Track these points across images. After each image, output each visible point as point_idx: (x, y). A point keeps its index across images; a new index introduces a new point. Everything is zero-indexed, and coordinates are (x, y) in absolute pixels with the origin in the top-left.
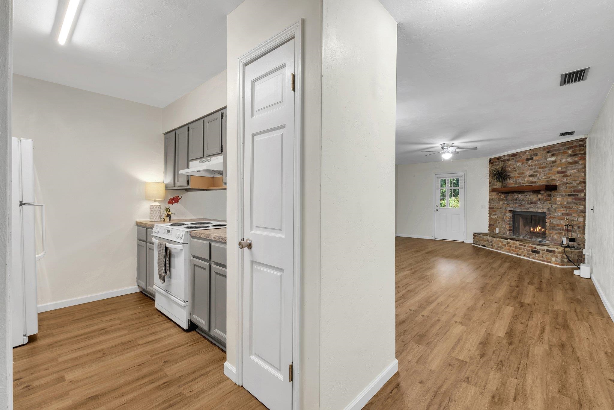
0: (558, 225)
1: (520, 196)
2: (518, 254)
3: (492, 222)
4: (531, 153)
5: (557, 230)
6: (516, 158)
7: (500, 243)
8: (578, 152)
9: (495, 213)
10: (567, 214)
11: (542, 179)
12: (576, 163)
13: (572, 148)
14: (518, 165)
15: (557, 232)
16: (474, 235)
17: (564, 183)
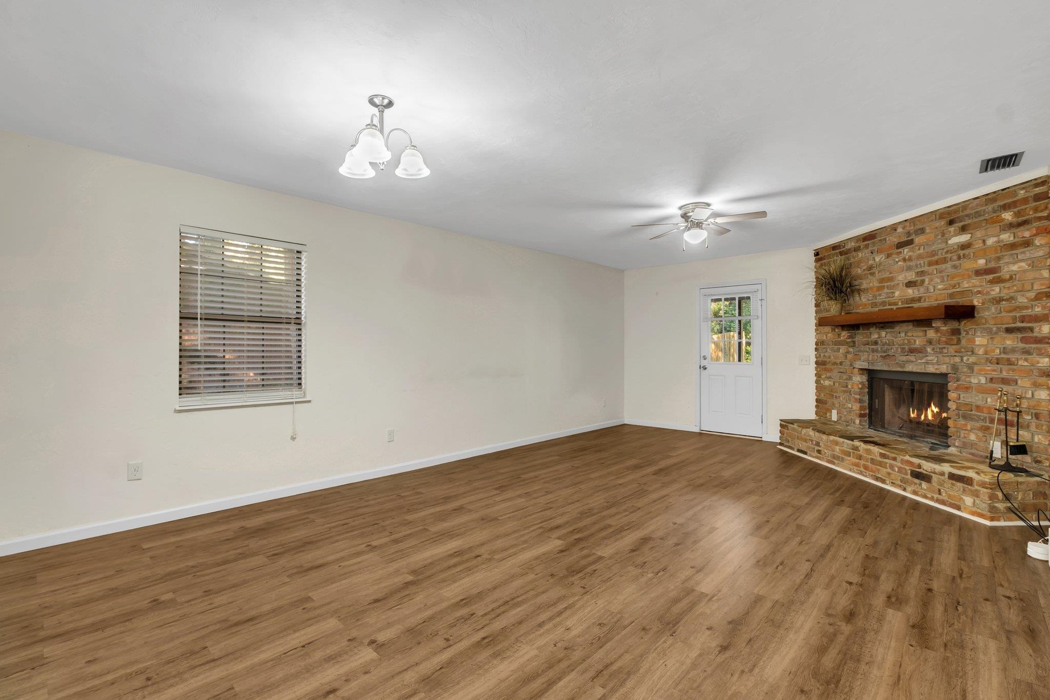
0: (978, 408)
1: (883, 333)
2: (877, 479)
3: (822, 395)
4: (908, 228)
5: (977, 421)
6: (873, 243)
7: (838, 447)
8: (1033, 216)
9: (828, 375)
10: (1003, 379)
11: (937, 292)
12: (1027, 243)
13: (1015, 207)
14: (877, 259)
15: (978, 425)
16: (781, 425)
17: (994, 299)
